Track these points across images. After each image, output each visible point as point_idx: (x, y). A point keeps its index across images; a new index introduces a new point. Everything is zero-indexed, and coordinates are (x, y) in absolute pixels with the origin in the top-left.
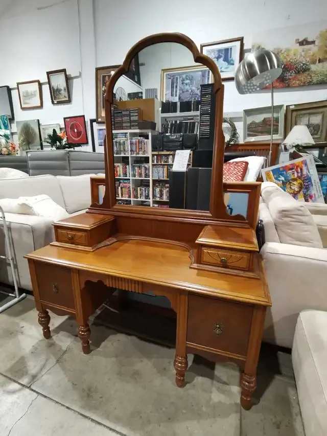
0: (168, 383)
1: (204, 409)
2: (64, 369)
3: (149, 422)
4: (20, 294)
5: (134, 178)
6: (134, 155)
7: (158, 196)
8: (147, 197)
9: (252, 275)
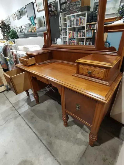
1: (72, 139)
5: (77, 38)
6: (78, 26)
9: (106, 83)
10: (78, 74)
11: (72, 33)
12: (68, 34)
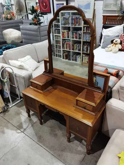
0: (65, 140)
3: (56, 150)
4: (21, 99)
5: (72, 39)
6: (73, 26)
7: (85, 50)
8: (80, 50)
9: (93, 114)
10: (77, 106)
11: (66, 32)
12: (61, 33)
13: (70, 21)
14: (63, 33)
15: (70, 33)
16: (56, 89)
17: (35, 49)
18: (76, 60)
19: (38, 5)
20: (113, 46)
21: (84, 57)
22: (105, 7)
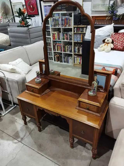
0: (68, 146)
1: (79, 157)
2: (32, 137)
3: (59, 158)
4: (14, 105)
5: (63, 41)
6: (64, 27)
7: (77, 51)
8: (71, 51)
9: (98, 115)
10: (80, 107)
11: (57, 34)
12: (51, 34)
13: (60, 22)
14: (54, 34)
15: (61, 34)
16: (54, 91)
17: (26, 52)
18: (68, 62)
19: (25, 7)
20: (105, 45)
21: (76, 58)
22: (93, 8)
